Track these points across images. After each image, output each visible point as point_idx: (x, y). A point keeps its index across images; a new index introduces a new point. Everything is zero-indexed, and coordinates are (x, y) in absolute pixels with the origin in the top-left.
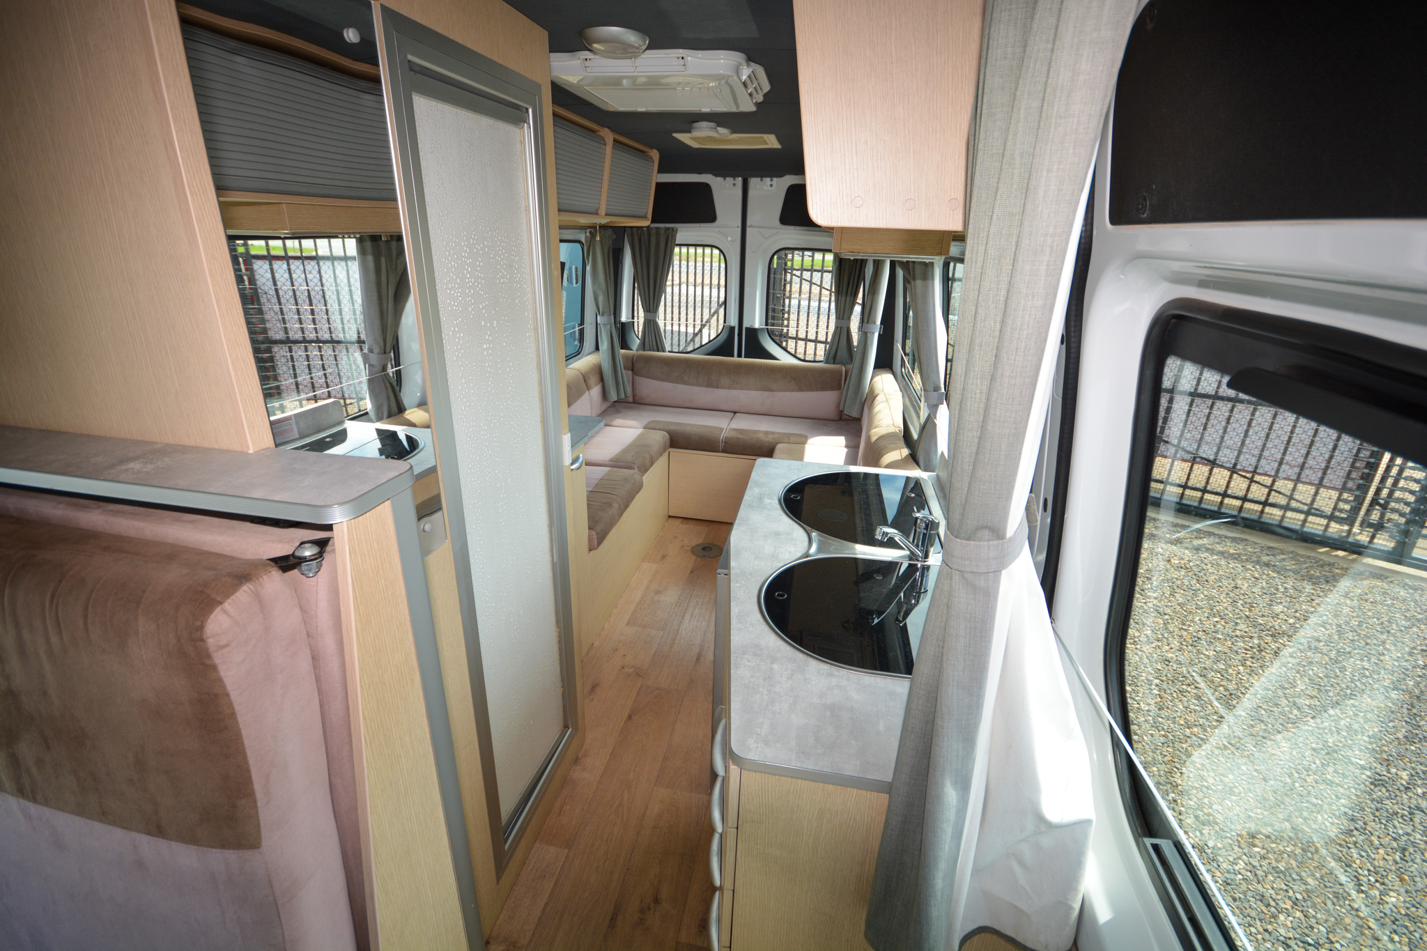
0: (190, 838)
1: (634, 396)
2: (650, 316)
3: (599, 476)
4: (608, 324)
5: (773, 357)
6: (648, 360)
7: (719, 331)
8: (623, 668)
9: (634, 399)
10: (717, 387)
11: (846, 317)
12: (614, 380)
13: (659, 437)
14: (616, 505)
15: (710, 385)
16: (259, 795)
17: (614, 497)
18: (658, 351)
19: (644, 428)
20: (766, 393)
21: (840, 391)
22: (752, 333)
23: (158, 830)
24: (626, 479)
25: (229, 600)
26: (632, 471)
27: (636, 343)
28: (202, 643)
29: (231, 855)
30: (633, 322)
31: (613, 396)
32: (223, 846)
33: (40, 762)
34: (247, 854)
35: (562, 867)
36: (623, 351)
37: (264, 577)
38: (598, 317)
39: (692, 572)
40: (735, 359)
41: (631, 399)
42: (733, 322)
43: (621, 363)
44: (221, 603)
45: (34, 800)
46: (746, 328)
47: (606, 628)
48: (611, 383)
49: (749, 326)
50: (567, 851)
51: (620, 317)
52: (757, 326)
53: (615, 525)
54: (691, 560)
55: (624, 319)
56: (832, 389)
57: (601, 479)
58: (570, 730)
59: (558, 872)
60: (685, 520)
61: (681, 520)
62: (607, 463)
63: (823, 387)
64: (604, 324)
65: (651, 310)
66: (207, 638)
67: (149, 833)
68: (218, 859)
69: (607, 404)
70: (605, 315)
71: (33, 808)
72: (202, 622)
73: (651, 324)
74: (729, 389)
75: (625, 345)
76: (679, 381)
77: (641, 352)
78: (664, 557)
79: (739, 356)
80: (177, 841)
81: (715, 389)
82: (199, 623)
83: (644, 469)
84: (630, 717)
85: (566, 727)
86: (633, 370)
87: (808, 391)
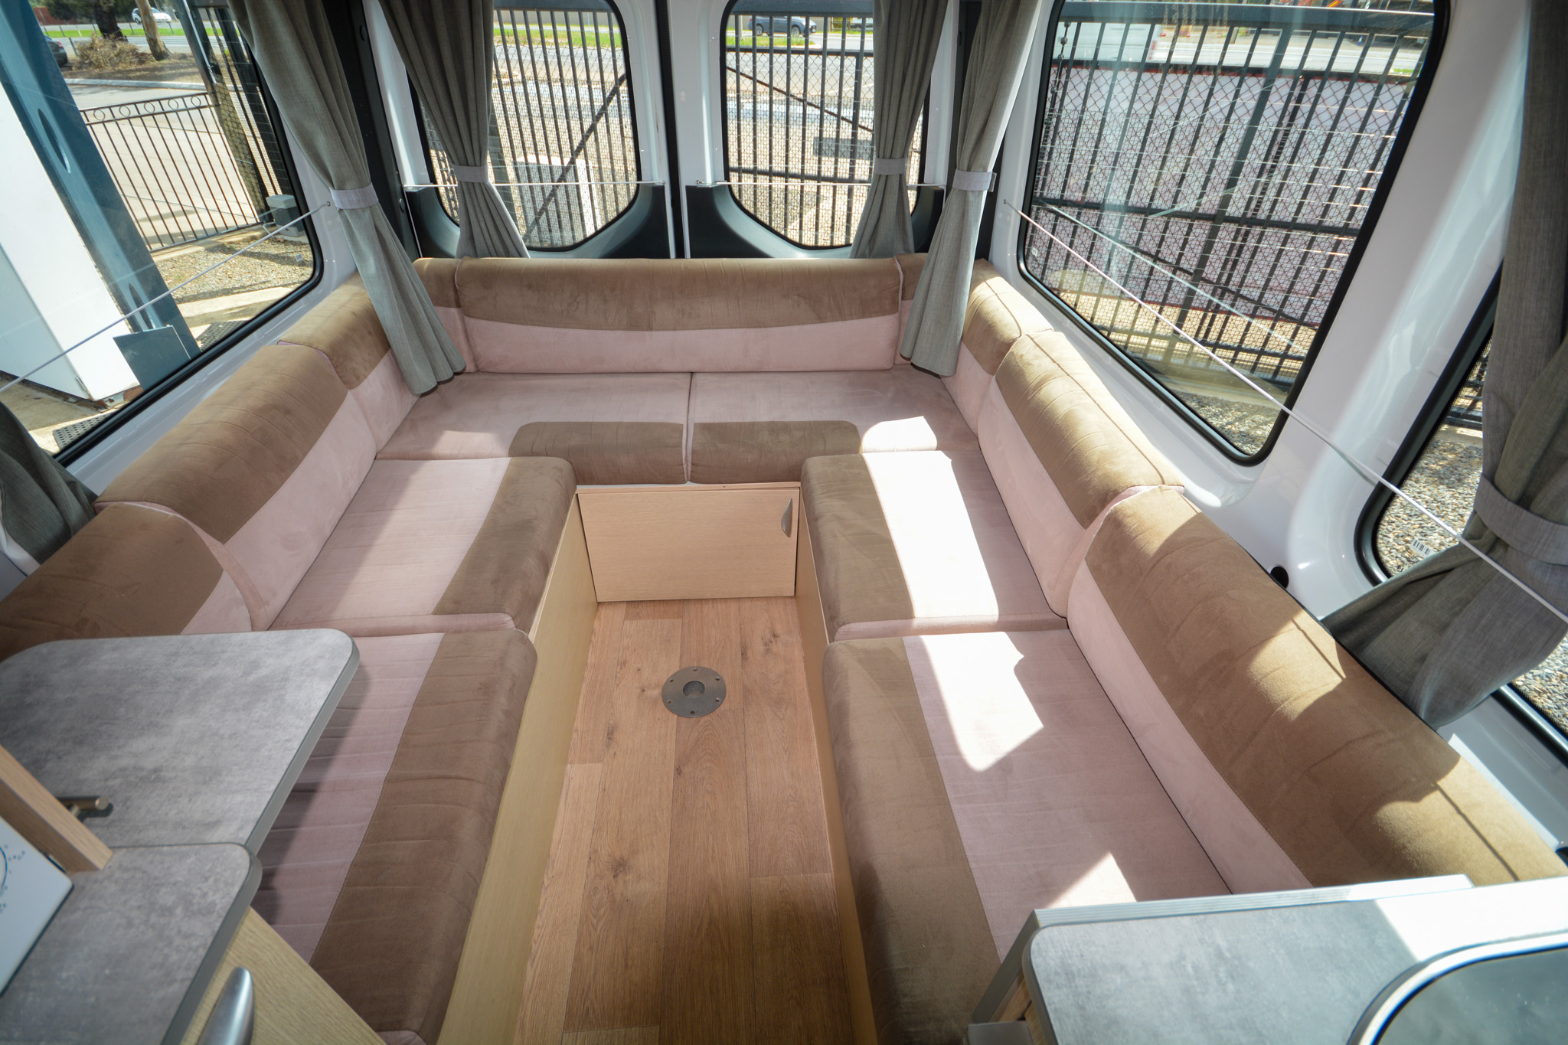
1: (475, 360)
2: (469, 174)
4: (363, 210)
5: (756, 253)
6: (489, 278)
7: (632, 197)
9: (477, 366)
10: (650, 328)
11: (898, 153)
12: (416, 341)
15: (634, 325)
18: (508, 255)
19: (509, 453)
20: (752, 333)
21: (897, 315)
22: (703, 200)
27: (453, 237)
30: (437, 189)
31: (423, 378)
36: (426, 262)
38: (332, 191)
40: (672, 262)
42: (657, 174)
46: (688, 188)
48: (411, 351)
49: (693, 183)
51: (399, 182)
52: (709, 182)
55: (410, 183)
56: (883, 312)
60: (631, 609)
61: (623, 608)
63: (866, 309)
64: (353, 210)
65: (470, 161)
69: (410, 400)
70: (348, 186)
73: (474, 192)
74: (675, 329)
75: (429, 246)
76: (565, 320)
77: (470, 261)
79: (680, 254)
81: (647, 333)
86: (458, 305)
87: (834, 320)
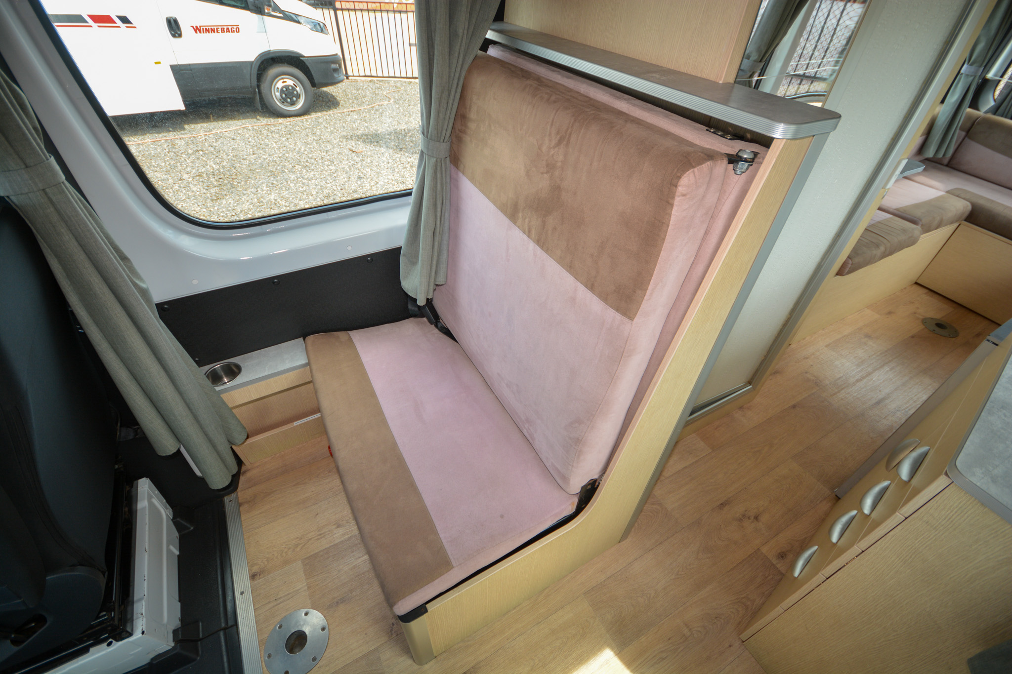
0: (604, 297)
1: (952, 160)
3: (878, 219)
4: (971, 76)
6: (995, 125)
8: (806, 373)
9: (950, 162)
12: (941, 136)
13: (961, 206)
14: (882, 248)
16: (648, 292)
17: (885, 241)
19: (947, 192)
23: (591, 287)
24: (904, 230)
25: (698, 167)
26: (914, 226)
27: (988, 103)
28: (675, 188)
29: (618, 317)
30: (998, 82)
31: (930, 153)
32: (617, 310)
33: (555, 229)
34: (626, 320)
35: (704, 456)
36: (969, 110)
37: (719, 161)
38: (965, 66)
39: (913, 337)
41: (946, 161)
43: (961, 119)
44: (694, 167)
45: (542, 248)
47: (806, 339)
48: (937, 138)
50: (711, 451)
51: (988, 72)
53: (871, 264)
54: (918, 327)
55: (990, 75)
57: (879, 222)
58: (751, 387)
59: (700, 457)
60: (931, 293)
61: (926, 291)
62: (891, 210)
64: (967, 75)
66: (679, 185)
67: (586, 286)
68: (611, 315)
69: (918, 158)
70: (975, 65)
71: (539, 251)
72: (681, 175)
75: (974, 105)
77: (990, 116)
78: (890, 313)
80: (597, 296)
82: (679, 174)
83: (927, 229)
84: (794, 407)
85: (750, 383)
86: (969, 132)
